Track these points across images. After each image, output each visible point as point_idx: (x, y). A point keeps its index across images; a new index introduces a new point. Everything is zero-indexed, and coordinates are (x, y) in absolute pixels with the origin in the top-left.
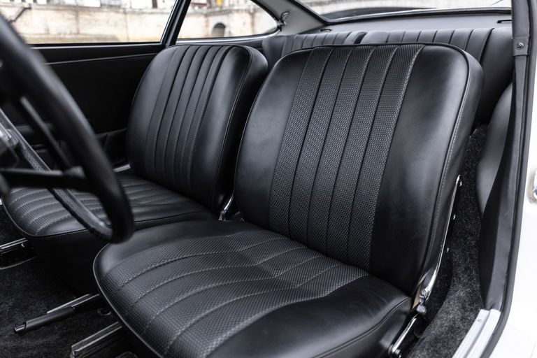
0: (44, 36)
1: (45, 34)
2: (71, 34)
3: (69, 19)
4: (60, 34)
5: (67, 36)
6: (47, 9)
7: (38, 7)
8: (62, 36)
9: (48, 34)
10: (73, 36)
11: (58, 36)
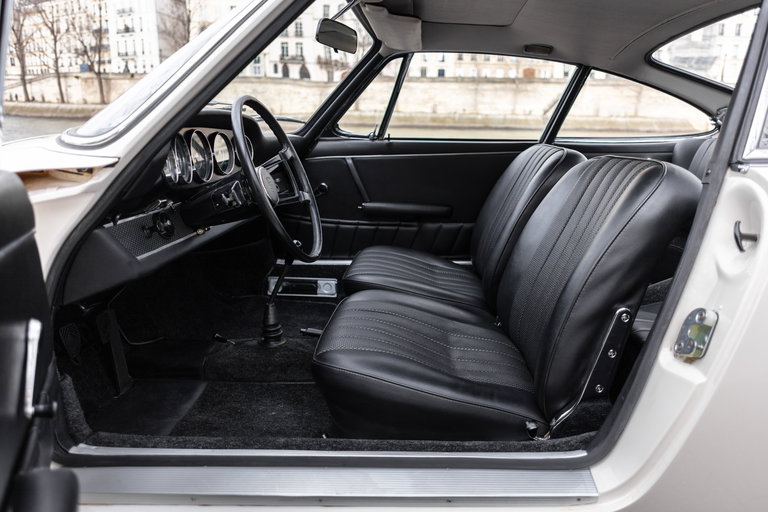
0: (591, 119)
1: (593, 116)
2: (625, 117)
3: (628, 97)
4: (612, 116)
5: (620, 120)
6: (604, 85)
7: (594, 83)
8: (613, 119)
9: (597, 116)
10: (628, 119)
11: (608, 120)
